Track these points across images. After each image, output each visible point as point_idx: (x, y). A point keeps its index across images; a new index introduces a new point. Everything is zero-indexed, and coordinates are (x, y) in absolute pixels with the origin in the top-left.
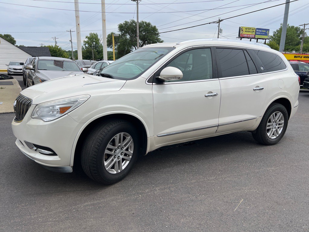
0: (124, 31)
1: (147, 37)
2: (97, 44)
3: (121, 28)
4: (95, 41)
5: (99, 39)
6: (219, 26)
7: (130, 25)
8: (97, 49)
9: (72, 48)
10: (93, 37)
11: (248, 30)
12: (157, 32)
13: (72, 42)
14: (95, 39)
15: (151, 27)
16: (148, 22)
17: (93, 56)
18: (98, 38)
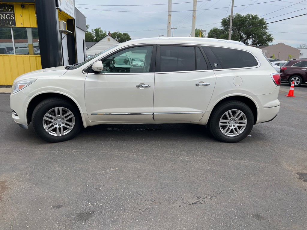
1: (251, 31)
12: (265, 25)
15: (258, 20)
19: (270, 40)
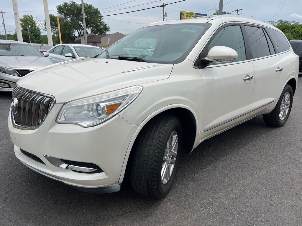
0: (64, 13)
1: (90, 20)
2: (33, 27)
3: (61, 9)
4: (30, 24)
5: (35, 22)
6: (164, 10)
7: (70, 7)
8: (33, 33)
9: (5, 31)
10: (27, 19)
11: (188, 15)
12: (100, 15)
13: (4, 25)
14: (31, 22)
15: (93, 10)
16: (89, 4)
17: (30, 40)
18: (33, 20)
19: (107, 29)
